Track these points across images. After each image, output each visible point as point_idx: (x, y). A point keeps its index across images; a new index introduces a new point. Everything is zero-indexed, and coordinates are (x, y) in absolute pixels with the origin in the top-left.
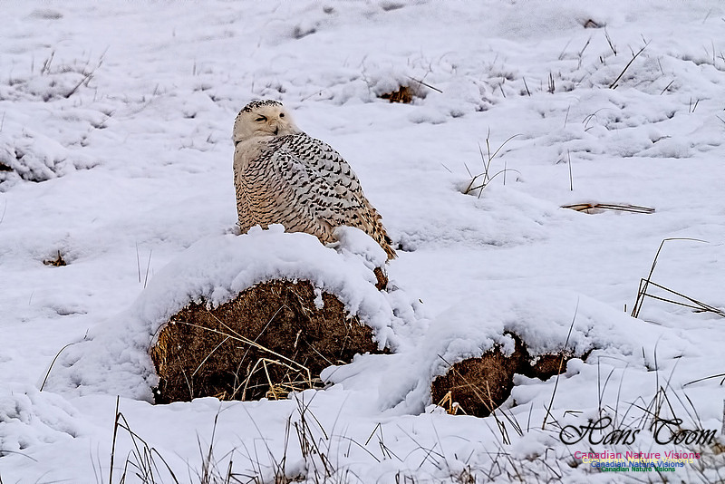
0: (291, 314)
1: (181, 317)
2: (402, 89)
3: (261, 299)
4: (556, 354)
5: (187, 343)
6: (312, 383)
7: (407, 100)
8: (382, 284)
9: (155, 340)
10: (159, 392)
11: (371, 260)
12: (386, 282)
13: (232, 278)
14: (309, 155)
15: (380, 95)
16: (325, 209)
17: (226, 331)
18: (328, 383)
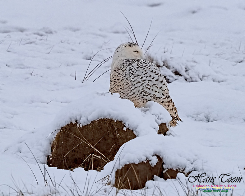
4: (175, 169)
14: (144, 69)
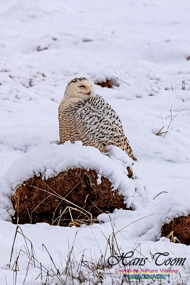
0: (84, 186)
1: (29, 182)
2: (108, 81)
3: (70, 177)
6: (93, 221)
7: (110, 87)
8: (130, 176)
9: (14, 193)
10: (14, 218)
11: (125, 163)
12: (132, 174)
13: (56, 165)
15: (96, 82)
16: (104, 137)
17: (51, 191)
18: (101, 221)
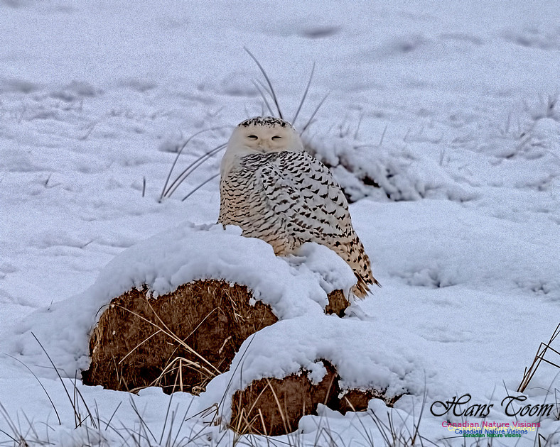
5: (123, 329)
14: (296, 172)
16: (304, 231)
